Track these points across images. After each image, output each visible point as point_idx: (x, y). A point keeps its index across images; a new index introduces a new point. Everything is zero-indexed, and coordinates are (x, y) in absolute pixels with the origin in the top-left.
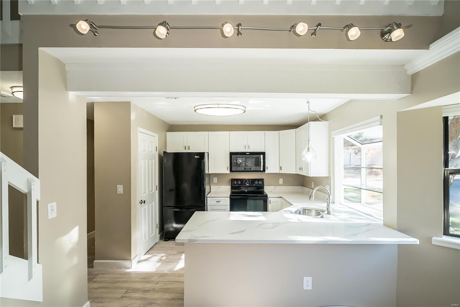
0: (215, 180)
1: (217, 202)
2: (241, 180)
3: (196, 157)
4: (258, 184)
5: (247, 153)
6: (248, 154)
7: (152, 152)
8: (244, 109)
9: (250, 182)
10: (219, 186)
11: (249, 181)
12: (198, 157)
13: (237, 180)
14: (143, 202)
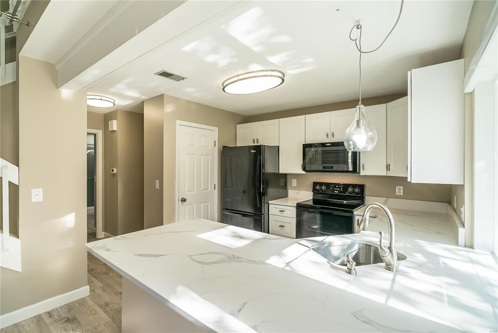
0: (294, 182)
1: (280, 211)
2: (328, 185)
3: (252, 151)
4: (354, 192)
5: (326, 145)
6: (329, 144)
7: (208, 147)
8: (280, 75)
9: (340, 189)
10: (298, 191)
11: (340, 186)
12: (254, 151)
13: (321, 184)
14: (184, 200)
